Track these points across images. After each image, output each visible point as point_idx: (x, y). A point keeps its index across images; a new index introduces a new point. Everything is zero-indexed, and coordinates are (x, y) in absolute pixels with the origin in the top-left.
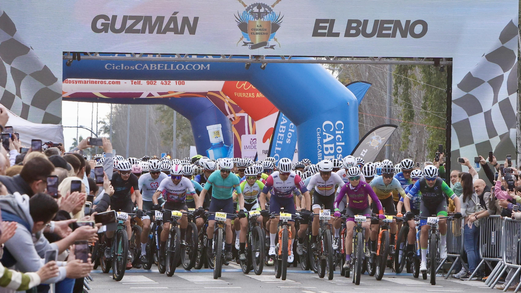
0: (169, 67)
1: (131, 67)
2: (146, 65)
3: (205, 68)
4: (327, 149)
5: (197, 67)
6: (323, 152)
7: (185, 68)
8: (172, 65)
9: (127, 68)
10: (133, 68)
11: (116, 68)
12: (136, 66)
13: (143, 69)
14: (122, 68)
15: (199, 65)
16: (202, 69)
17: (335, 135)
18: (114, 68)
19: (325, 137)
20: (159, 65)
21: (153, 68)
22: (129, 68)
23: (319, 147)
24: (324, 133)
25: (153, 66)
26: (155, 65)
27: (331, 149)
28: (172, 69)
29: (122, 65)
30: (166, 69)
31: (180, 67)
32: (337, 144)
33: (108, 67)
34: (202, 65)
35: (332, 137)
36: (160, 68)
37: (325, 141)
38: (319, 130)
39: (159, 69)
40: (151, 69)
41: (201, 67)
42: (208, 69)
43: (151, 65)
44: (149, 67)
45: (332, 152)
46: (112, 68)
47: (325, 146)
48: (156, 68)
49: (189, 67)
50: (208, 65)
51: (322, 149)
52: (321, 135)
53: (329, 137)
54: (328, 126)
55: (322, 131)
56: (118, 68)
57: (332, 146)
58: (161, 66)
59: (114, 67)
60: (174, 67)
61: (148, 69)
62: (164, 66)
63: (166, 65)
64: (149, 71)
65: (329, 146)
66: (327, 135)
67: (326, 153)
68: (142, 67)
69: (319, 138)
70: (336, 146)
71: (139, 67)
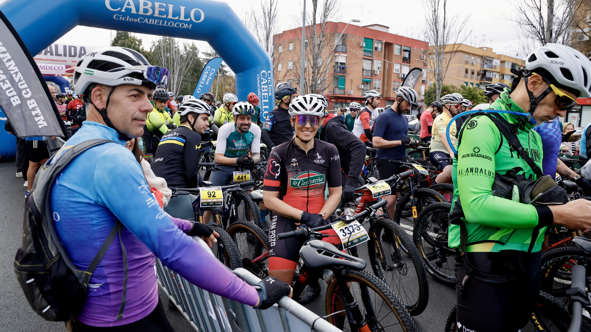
0: (163, 23)
1: (135, 20)
2: (146, 19)
3: (188, 27)
4: (264, 89)
5: (183, 25)
6: (261, 91)
7: (174, 25)
8: (166, 22)
9: (131, 20)
10: (136, 21)
11: (123, 19)
12: (139, 19)
14: (127, 20)
16: (186, 28)
17: (268, 80)
18: (120, 19)
19: (262, 81)
20: (156, 20)
21: (151, 22)
22: (133, 20)
23: (259, 87)
24: (262, 78)
25: (152, 20)
26: (153, 20)
27: (266, 88)
28: (165, 25)
29: (128, 17)
30: (160, 24)
31: (171, 24)
32: (269, 85)
33: (117, 17)
34: (187, 24)
35: (266, 81)
36: (157, 23)
37: (262, 83)
38: (258, 76)
39: (155, 24)
40: (150, 23)
41: (186, 26)
42: (190, 28)
43: (151, 20)
44: (149, 21)
45: (266, 90)
46: (119, 18)
47: (263, 87)
48: (153, 23)
49: (178, 25)
50: (191, 25)
51: (261, 89)
52: (260, 79)
53: (265, 81)
54: (264, 74)
55: (261, 77)
56: (124, 19)
57: (266, 86)
59: (121, 17)
60: (167, 24)
61: (147, 23)
62: (160, 22)
63: (161, 21)
64: (148, 24)
65: (265, 87)
66: (264, 79)
67: (263, 91)
68: (143, 21)
69: (258, 81)
70: (268, 87)
71: (141, 20)
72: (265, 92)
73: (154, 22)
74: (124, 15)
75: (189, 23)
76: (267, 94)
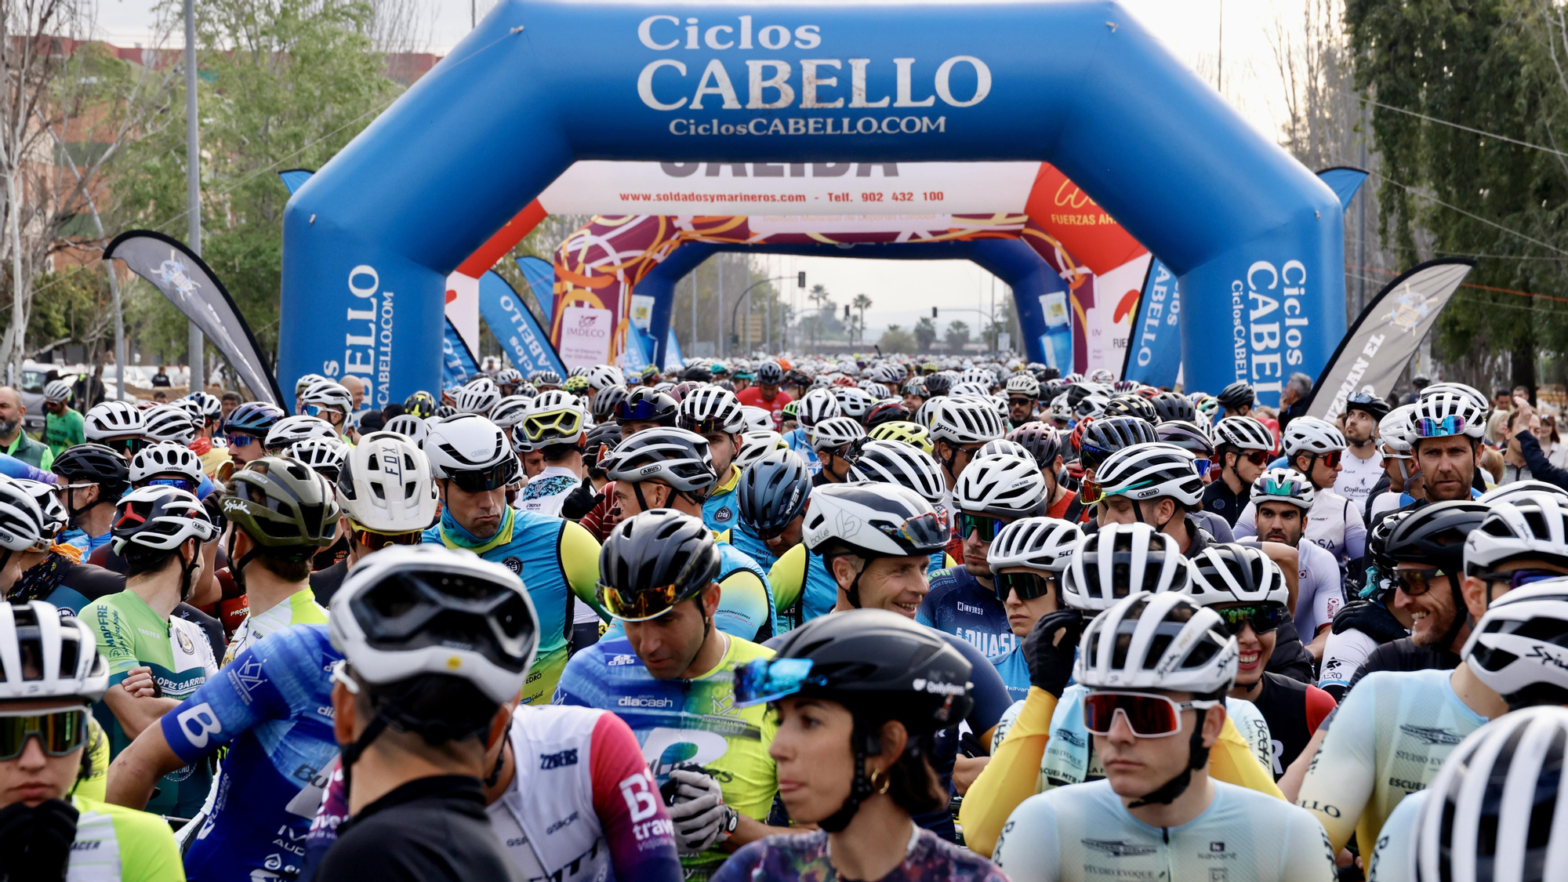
0: (837, 125)
1: (739, 128)
2: (777, 121)
3: (933, 128)
4: (1260, 337)
5: (911, 125)
6: (1248, 346)
7: (880, 127)
8: (846, 121)
9: (727, 129)
10: (744, 131)
11: (700, 130)
12: (751, 125)
13: (770, 133)
14: (715, 131)
15: (917, 121)
16: (925, 130)
17: (1281, 299)
18: (693, 132)
19: (1254, 305)
20: (811, 121)
21: (797, 130)
22: (732, 129)
23: (1239, 332)
24: (1252, 295)
25: (796, 123)
26: (802, 122)
27: (1272, 336)
28: (846, 130)
29: (715, 122)
30: (829, 130)
31: (867, 126)
32: (1289, 322)
33: (679, 127)
34: (926, 120)
35: (1274, 305)
36: (816, 129)
37: (1254, 315)
38: (1237, 287)
39: (811, 131)
40: (791, 131)
41: (923, 124)
42: (942, 129)
43: (791, 121)
44: (786, 128)
45: (1273, 344)
46: (689, 130)
47: (1255, 329)
49: (893, 125)
50: (942, 120)
51: (1247, 338)
52: (1244, 299)
53: (1265, 304)
54: (1262, 278)
55: (1247, 289)
56: (705, 130)
57: (1275, 327)
58: (816, 123)
59: (693, 128)
60: (852, 126)
61: (782, 131)
62: (825, 124)
63: (830, 121)
64: (788, 136)
65: (1265, 329)
66: (1261, 298)
67: (1257, 346)
68: (767, 127)
69: (1238, 308)
70: (1284, 329)
71: (758, 127)
72: (1268, 351)
73: (806, 126)
74: (701, 117)
75: (932, 113)
76: (1276, 358)
